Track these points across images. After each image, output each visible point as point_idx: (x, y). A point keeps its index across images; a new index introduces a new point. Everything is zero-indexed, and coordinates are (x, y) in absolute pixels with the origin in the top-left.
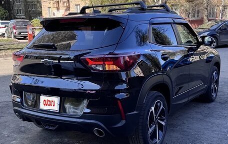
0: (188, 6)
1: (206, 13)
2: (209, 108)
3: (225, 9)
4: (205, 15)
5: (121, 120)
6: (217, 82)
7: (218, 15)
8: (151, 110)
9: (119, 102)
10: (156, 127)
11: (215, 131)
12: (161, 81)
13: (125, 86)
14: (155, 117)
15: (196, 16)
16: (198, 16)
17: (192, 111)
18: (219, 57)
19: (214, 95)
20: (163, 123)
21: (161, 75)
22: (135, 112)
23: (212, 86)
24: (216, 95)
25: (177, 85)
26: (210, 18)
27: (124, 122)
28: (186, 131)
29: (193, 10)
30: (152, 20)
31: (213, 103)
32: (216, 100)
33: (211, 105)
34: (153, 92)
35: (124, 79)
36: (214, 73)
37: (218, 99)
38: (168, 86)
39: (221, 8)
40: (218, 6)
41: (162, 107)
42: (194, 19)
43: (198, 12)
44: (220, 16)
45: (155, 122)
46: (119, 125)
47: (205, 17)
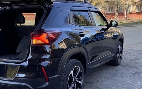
0: (106, 5)
1: (116, 9)
2: (116, 70)
3: (128, 6)
4: (116, 10)
5: (45, 82)
6: (121, 52)
7: (124, 10)
8: (70, 74)
9: (43, 68)
10: (75, 85)
11: (119, 87)
12: (78, 52)
13: (48, 56)
14: (74, 78)
15: (111, 11)
16: (112, 11)
17: (104, 72)
18: (123, 35)
19: (119, 60)
20: (81, 82)
21: (79, 48)
22: (56, 76)
23: (118, 54)
24: (121, 61)
25: (91, 55)
26: (119, 12)
27: (47, 84)
28: (98, 87)
29: (109, 7)
30: (73, 7)
31: (119, 66)
32: (121, 64)
33: (117, 68)
34: (73, 60)
35: (48, 51)
36: (119, 46)
37: (122, 63)
38: (84, 55)
39: (126, 5)
40: (124, 5)
41: (79, 70)
42: (109, 12)
43: (112, 8)
44: (126, 11)
45: (74, 82)
46: (44, 86)
47: (116, 11)
